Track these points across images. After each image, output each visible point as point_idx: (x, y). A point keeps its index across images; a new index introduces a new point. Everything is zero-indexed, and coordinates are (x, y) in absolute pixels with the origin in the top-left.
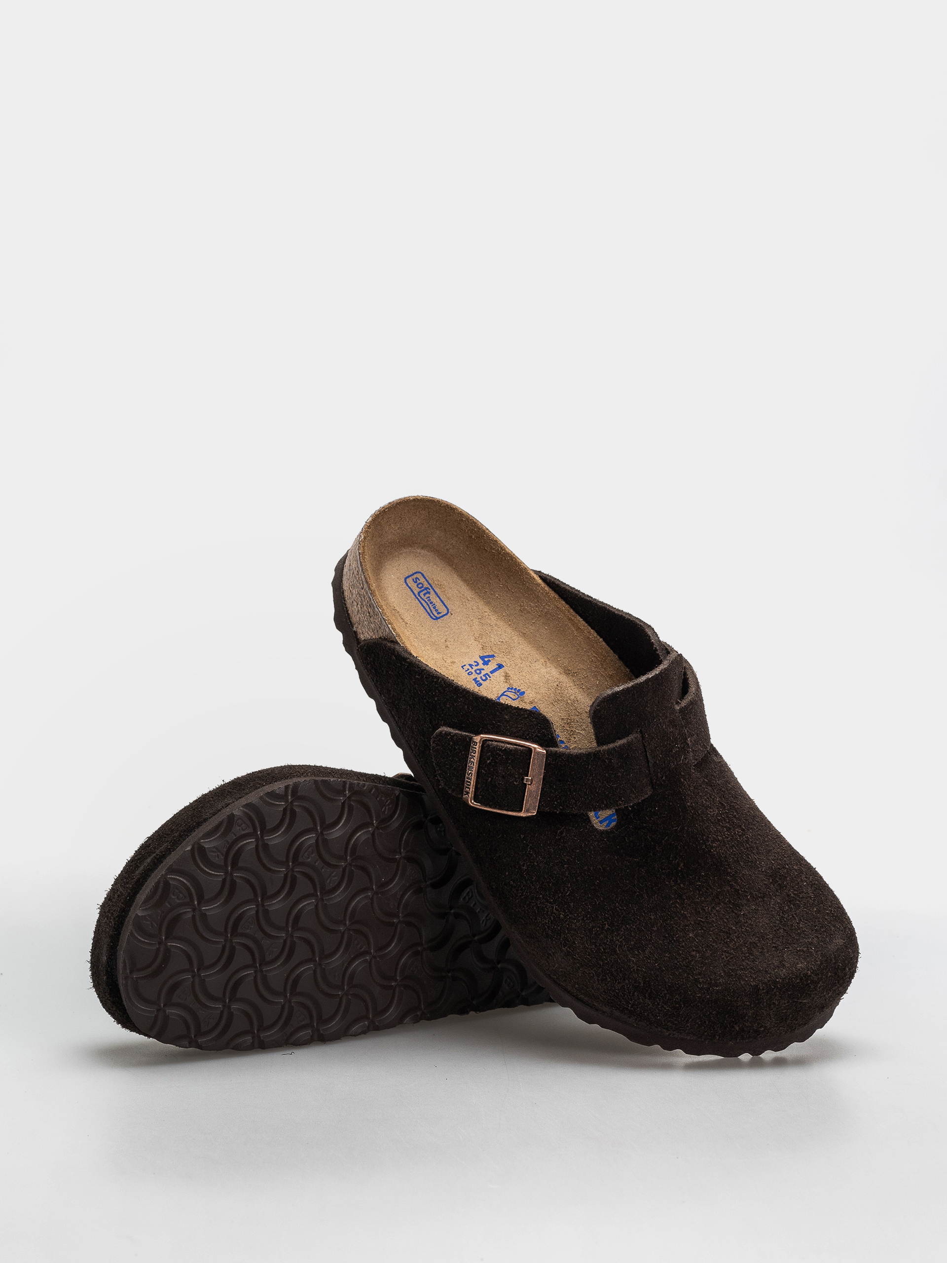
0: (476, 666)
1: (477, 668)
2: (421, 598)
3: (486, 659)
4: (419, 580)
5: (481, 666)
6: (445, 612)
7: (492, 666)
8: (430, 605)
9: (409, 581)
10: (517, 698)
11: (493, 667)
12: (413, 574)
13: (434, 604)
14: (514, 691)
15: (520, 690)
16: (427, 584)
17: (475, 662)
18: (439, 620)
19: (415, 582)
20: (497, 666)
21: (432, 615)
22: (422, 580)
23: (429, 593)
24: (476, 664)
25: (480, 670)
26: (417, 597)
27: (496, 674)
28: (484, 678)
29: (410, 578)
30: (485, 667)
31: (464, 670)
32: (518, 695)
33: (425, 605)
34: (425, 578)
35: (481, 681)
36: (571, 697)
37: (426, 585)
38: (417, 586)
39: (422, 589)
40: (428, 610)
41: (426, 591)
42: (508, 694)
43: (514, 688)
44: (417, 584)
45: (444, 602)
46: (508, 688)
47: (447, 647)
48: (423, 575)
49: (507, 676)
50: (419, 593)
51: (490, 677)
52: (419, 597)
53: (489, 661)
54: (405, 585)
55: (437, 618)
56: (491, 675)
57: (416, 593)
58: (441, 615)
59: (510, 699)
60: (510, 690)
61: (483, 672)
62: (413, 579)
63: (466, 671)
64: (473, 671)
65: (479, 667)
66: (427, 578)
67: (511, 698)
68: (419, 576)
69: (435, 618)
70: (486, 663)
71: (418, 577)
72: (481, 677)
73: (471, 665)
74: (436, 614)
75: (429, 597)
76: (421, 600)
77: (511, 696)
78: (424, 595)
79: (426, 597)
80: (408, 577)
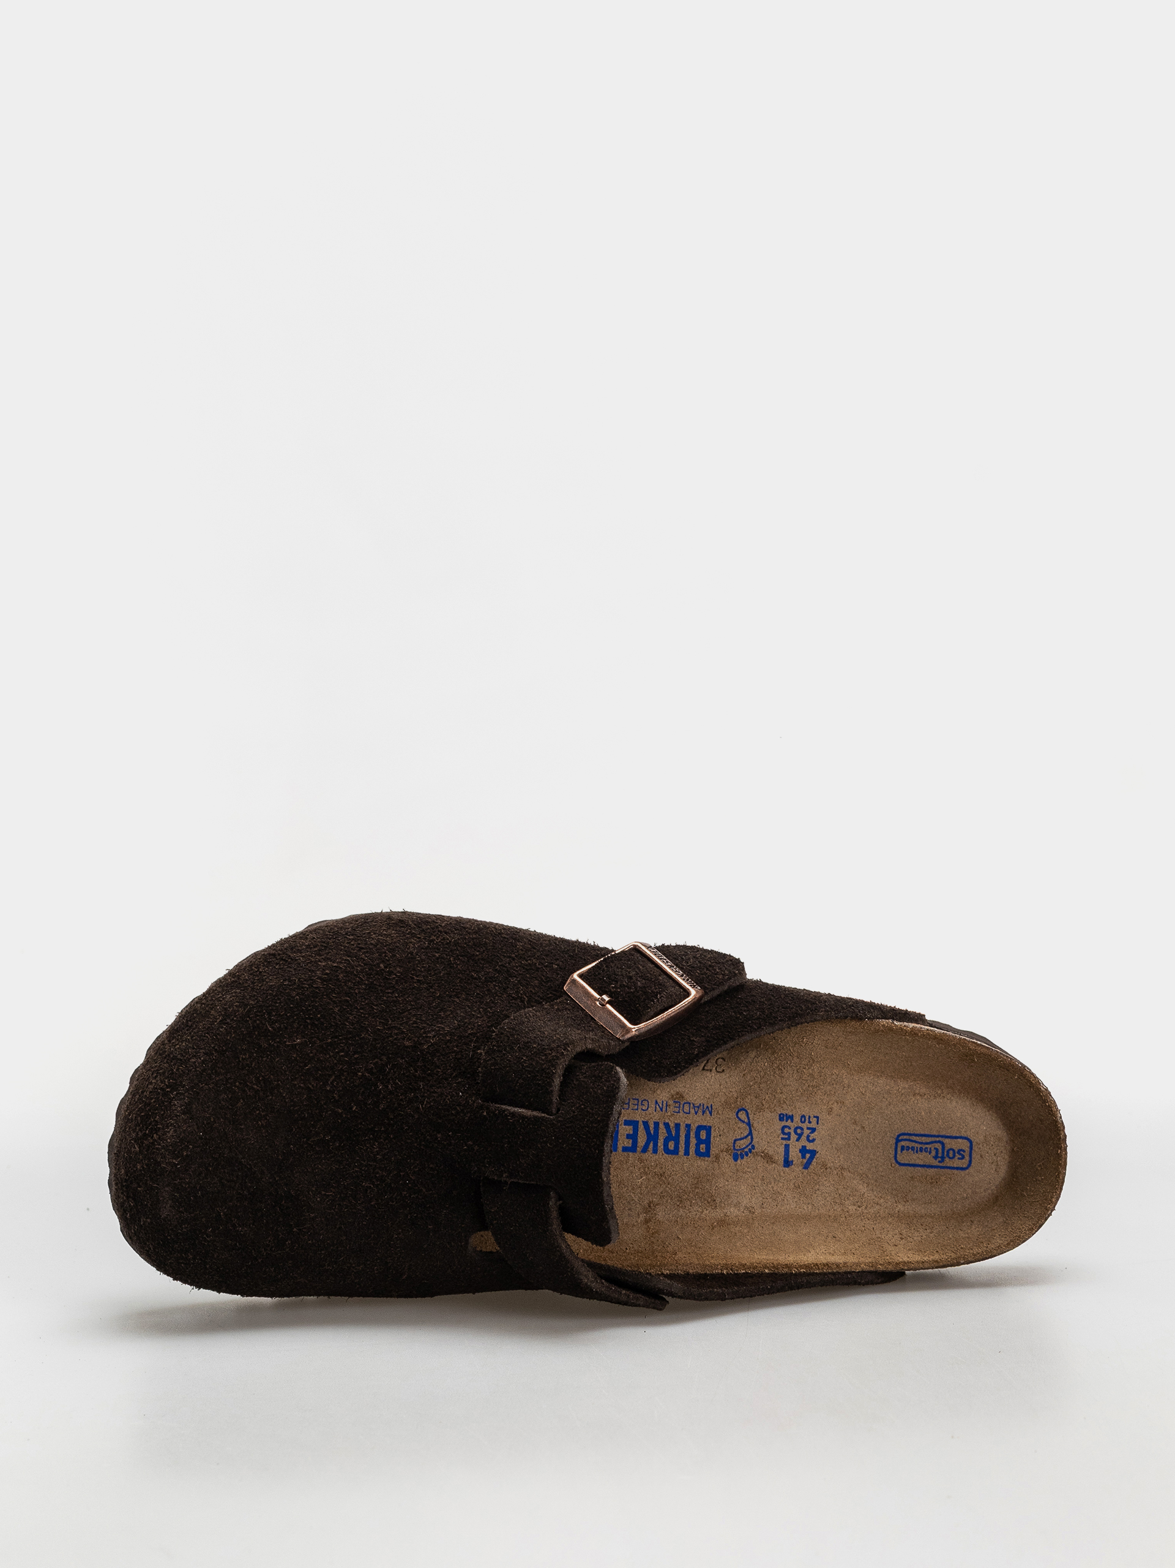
0: (808, 1137)
1: (805, 1135)
2: (936, 1142)
3: (808, 1156)
4: (959, 1159)
5: (803, 1142)
6: (899, 1158)
7: (794, 1154)
8: (919, 1146)
9: (964, 1145)
10: (734, 1146)
11: (792, 1154)
12: (970, 1156)
13: (917, 1152)
14: (746, 1150)
15: (742, 1158)
16: (948, 1165)
17: (813, 1140)
18: (894, 1141)
19: (959, 1151)
20: (790, 1159)
21: (905, 1137)
22: (957, 1163)
23: (936, 1157)
24: (811, 1139)
25: (800, 1136)
26: (940, 1138)
27: (782, 1150)
28: (786, 1130)
29: (967, 1149)
30: (799, 1145)
31: (812, 1116)
32: (737, 1150)
33: (924, 1139)
34: (957, 1168)
35: (784, 1123)
36: (689, 1203)
37: (948, 1162)
38: (953, 1150)
39: (945, 1153)
40: (914, 1138)
41: (940, 1155)
42: (747, 1141)
43: (750, 1155)
44: (956, 1150)
45: (912, 1168)
46: (753, 1147)
47: (855, 1123)
48: (962, 1169)
49: (769, 1158)
50: (943, 1144)
51: (782, 1139)
52: (938, 1139)
53: (804, 1157)
54: (963, 1134)
55: (898, 1141)
56: (784, 1142)
57: (946, 1141)
58: (899, 1149)
59: (740, 1137)
60: (750, 1147)
61: (794, 1137)
62: (964, 1151)
63: (809, 1117)
64: (804, 1126)
65: (804, 1138)
66: (955, 1171)
67: (741, 1139)
68: (964, 1163)
69: (900, 1138)
70: (803, 1151)
71: (964, 1160)
72: (790, 1128)
73: (813, 1130)
74: (903, 1143)
75: (930, 1153)
76: (933, 1139)
77: (742, 1142)
78: (937, 1150)
79: (933, 1149)
80: (971, 1148)
